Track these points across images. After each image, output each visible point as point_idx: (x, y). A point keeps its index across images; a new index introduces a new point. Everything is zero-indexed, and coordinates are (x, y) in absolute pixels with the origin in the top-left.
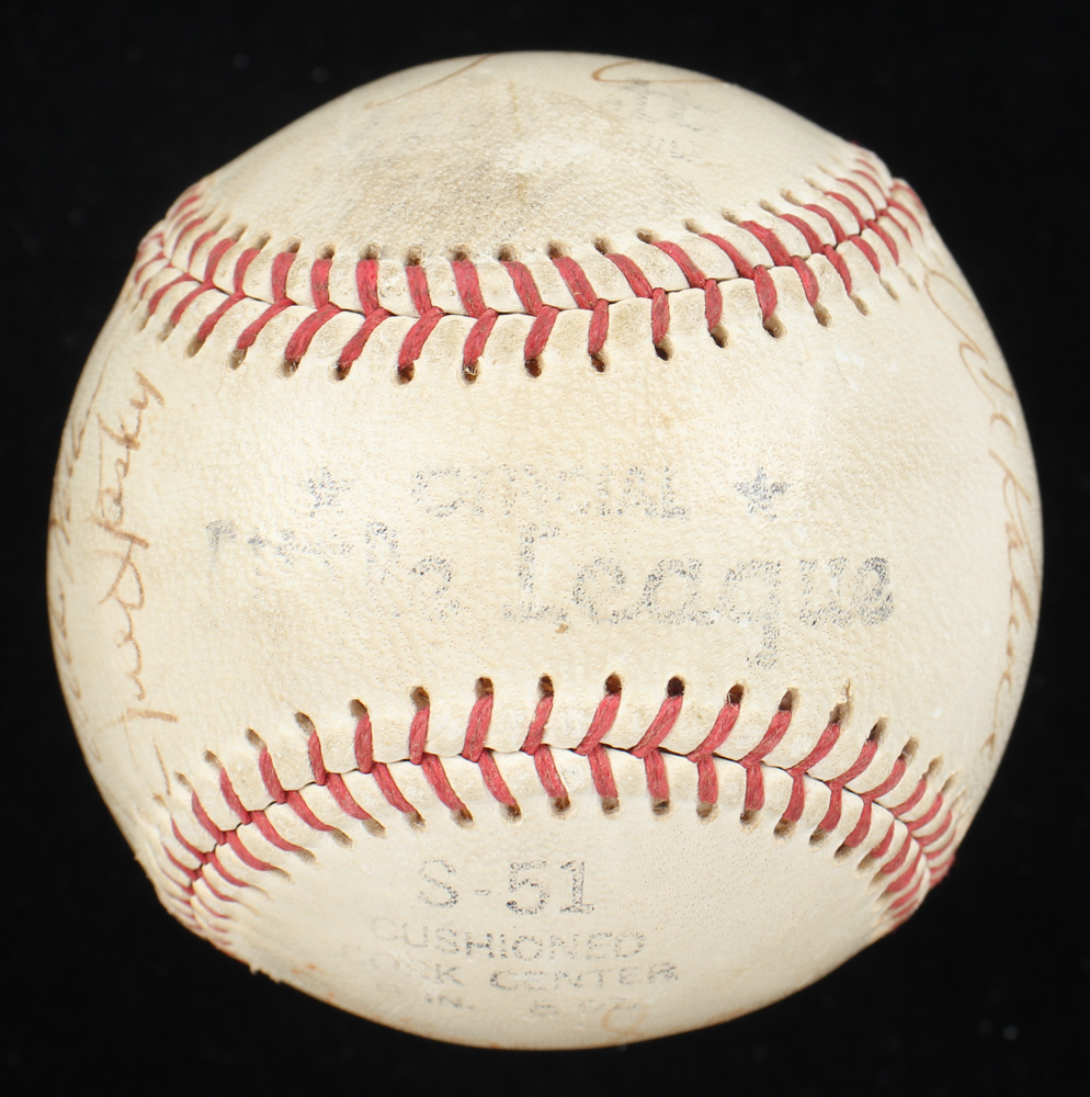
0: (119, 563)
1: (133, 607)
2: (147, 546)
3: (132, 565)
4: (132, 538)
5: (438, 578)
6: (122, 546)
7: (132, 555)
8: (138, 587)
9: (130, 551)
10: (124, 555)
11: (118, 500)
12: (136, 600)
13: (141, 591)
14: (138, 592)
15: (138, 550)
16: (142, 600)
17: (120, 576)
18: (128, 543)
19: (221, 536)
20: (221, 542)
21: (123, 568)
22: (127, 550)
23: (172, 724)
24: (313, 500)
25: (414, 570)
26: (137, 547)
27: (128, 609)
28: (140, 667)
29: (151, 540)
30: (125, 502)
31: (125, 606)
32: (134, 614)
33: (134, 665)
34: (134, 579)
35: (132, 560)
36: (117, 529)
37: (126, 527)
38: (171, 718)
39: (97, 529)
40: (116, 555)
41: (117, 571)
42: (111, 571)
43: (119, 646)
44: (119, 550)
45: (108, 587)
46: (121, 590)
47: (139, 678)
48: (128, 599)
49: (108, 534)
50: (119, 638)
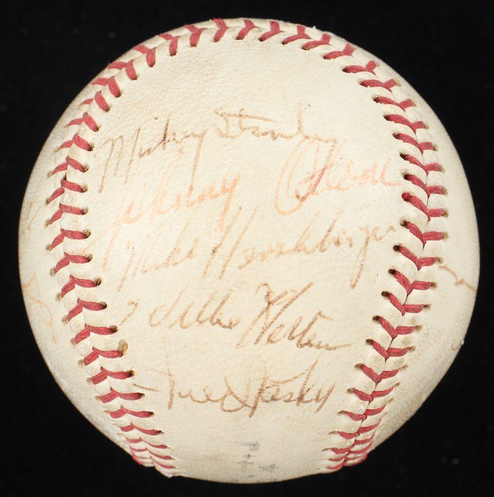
0: (243, 399)
1: (222, 404)
2: (250, 416)
3: (242, 407)
4: (254, 408)
6: (251, 403)
7: (247, 408)
8: (232, 409)
9: (249, 407)
10: (247, 403)
11: (273, 399)
12: (226, 408)
13: (230, 411)
14: (229, 409)
15: (247, 411)
16: (225, 411)
17: (238, 399)
18: (253, 406)
21: (241, 402)
22: (249, 405)
23: (167, 406)
26: (250, 410)
27: (221, 401)
28: (194, 401)
29: (252, 418)
30: (272, 403)
31: (223, 399)
32: (219, 404)
33: (195, 397)
34: (235, 408)
35: (244, 408)
36: (260, 398)
37: (260, 403)
38: (170, 406)
39: (261, 382)
40: (247, 397)
41: (239, 397)
42: (240, 391)
43: (204, 390)
44: (249, 399)
45: (233, 389)
46: (230, 398)
47: (189, 398)
48: (226, 402)
49: (258, 391)
50: (207, 392)
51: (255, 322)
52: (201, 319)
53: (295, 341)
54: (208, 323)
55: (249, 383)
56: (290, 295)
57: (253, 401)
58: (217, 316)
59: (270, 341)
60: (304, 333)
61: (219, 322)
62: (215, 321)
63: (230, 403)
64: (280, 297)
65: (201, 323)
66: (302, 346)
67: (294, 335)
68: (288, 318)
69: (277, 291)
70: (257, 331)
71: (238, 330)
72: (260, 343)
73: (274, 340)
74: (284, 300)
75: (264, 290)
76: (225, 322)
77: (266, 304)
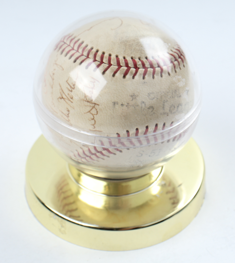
0: (91, 107)
1: (94, 114)
3: (95, 108)
5: (151, 109)
13: (97, 112)
15: (96, 106)
18: (94, 105)
19: (115, 104)
20: (115, 105)
21: (93, 108)
24: (132, 98)
25: (148, 108)
29: (100, 104)
31: (92, 114)
32: (95, 116)
33: (93, 123)
36: (91, 102)
37: (93, 102)
38: (101, 131)
39: (85, 102)
40: (90, 106)
41: (91, 109)
42: (89, 109)
43: (90, 120)
44: (91, 105)
45: (88, 111)
46: (92, 112)
47: (95, 125)
48: (93, 113)
49: (88, 103)
50: (90, 119)
51: (67, 103)
52: (68, 120)
53: (73, 90)
54: (69, 118)
55: (86, 106)
56: (61, 91)
57: (92, 104)
58: (66, 115)
59: (72, 98)
60: (71, 87)
61: (68, 114)
62: (68, 116)
63: (94, 111)
64: (61, 94)
65: (69, 120)
66: (74, 88)
67: (71, 90)
68: (66, 92)
69: (60, 95)
70: (69, 102)
71: (70, 109)
72: (73, 102)
73: (72, 97)
74: (62, 93)
75: (59, 99)
76: (67, 112)
77: (63, 99)
